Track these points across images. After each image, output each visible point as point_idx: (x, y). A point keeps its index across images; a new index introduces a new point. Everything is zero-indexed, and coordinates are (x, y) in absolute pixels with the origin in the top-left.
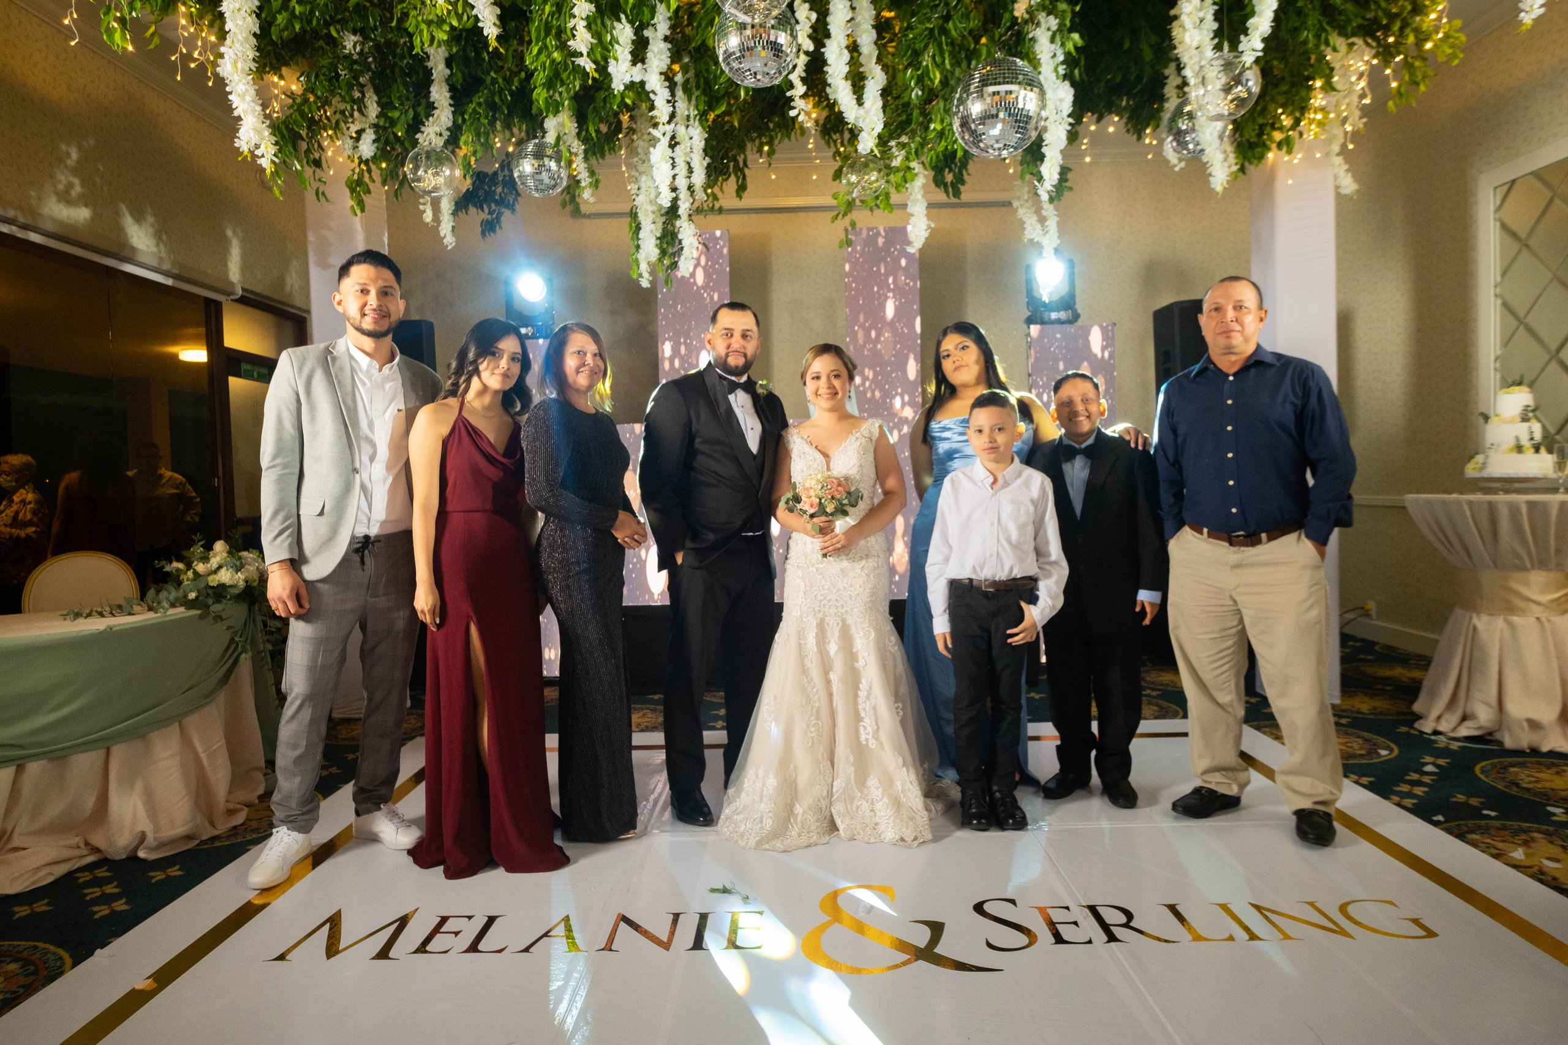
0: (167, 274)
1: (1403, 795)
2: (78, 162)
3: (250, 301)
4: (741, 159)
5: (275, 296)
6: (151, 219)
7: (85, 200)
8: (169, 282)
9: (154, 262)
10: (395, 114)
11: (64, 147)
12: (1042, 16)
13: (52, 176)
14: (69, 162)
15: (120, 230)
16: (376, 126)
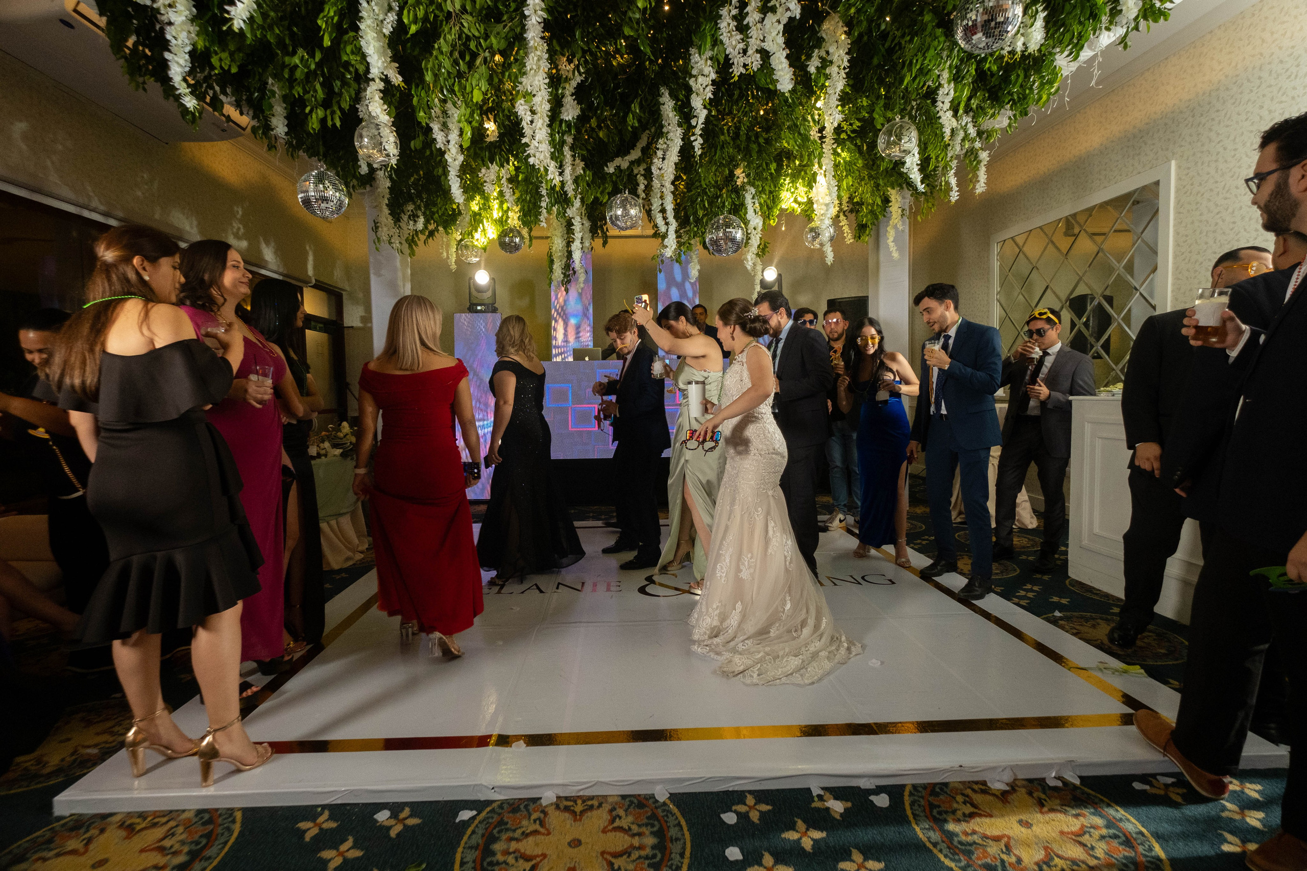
0: (280, 274)
1: (915, 544)
2: (242, 216)
3: (319, 286)
4: (605, 228)
5: (329, 283)
6: (273, 244)
7: (245, 237)
8: (281, 278)
9: (275, 268)
10: (434, 209)
11: (236, 208)
12: (748, 187)
13: (231, 224)
14: (238, 216)
15: (259, 252)
16: (424, 214)
